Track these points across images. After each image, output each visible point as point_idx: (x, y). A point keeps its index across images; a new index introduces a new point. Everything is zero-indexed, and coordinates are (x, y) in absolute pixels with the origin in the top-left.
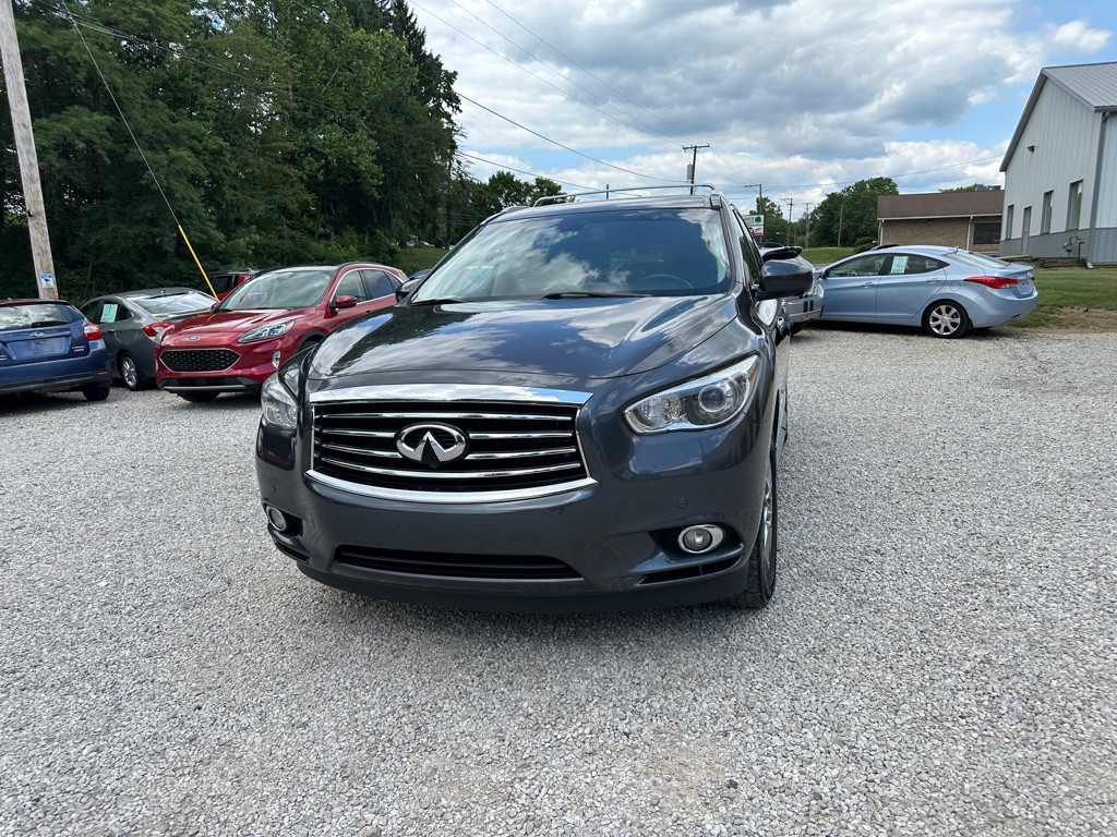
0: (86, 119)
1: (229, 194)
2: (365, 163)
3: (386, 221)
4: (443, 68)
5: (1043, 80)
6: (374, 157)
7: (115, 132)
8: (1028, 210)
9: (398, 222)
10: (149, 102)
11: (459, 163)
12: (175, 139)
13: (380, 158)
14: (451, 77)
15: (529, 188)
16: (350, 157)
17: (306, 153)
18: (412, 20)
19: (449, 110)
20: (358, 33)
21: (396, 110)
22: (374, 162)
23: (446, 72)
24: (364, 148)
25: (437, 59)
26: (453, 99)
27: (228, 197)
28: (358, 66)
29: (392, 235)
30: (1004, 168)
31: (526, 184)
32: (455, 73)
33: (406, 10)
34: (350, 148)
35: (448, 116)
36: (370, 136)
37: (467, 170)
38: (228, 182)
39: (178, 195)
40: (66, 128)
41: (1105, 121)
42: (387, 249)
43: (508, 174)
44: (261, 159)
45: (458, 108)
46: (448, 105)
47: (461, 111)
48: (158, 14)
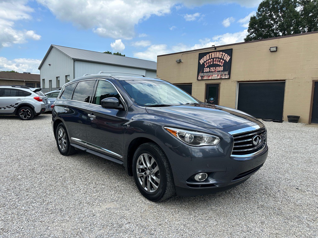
5: (52, 47)
8: (50, 81)
30: (40, 68)
41: (74, 62)
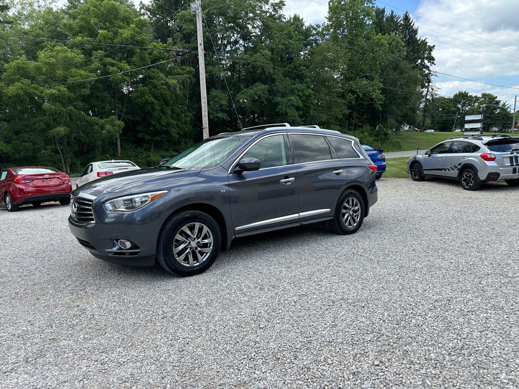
0: (259, 87)
1: (312, 112)
2: (376, 94)
3: (385, 120)
4: (428, 44)
6: (381, 91)
7: (270, 92)
9: (391, 121)
10: (283, 78)
11: (433, 89)
12: (292, 92)
13: (383, 91)
14: (431, 49)
15: (477, 98)
16: (369, 92)
17: (349, 92)
18: (412, 24)
19: (428, 64)
20: (378, 36)
21: (396, 68)
22: (381, 94)
23: (429, 46)
24: (376, 88)
25: (425, 40)
26: (431, 59)
27: (311, 114)
28: (377, 51)
29: (388, 126)
31: (476, 97)
32: (434, 46)
33: (409, 20)
34: (369, 88)
35: (427, 68)
36: (380, 82)
37: (437, 92)
38: (312, 108)
39: (289, 115)
40: (252, 91)
42: (384, 133)
43: (465, 92)
44: (327, 97)
45: (433, 63)
46: (429, 62)
47: (435, 64)
48: (289, 43)
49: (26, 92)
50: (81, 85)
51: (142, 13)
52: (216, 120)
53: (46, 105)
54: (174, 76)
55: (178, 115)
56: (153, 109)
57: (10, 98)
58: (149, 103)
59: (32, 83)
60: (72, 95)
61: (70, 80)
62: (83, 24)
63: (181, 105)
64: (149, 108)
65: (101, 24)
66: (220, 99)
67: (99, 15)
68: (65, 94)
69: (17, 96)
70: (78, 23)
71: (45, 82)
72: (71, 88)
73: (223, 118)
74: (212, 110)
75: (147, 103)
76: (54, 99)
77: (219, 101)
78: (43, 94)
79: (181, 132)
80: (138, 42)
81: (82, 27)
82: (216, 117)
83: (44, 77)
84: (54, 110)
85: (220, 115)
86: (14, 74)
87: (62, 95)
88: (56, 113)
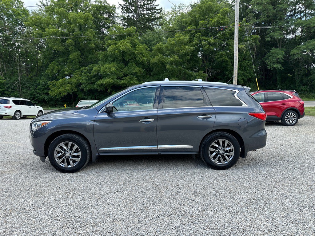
49: (159, 61)
50: (186, 54)
51: (233, 5)
52: (272, 69)
53: (168, 66)
54: (244, 43)
55: (245, 68)
56: (227, 65)
57: (153, 64)
58: (225, 61)
59: (163, 55)
60: (181, 60)
61: (181, 52)
62: (192, 19)
63: (248, 61)
64: (224, 64)
65: (202, 17)
66: (277, 55)
67: (201, 12)
68: (177, 60)
69: (156, 63)
70: (190, 19)
71: (169, 54)
72: (181, 57)
73: (278, 68)
74: (270, 62)
75: (223, 61)
76: (171, 63)
77: (277, 56)
78: (167, 61)
79: (246, 79)
80: (221, 24)
81: (192, 21)
82: (272, 67)
83: (169, 51)
84: (171, 69)
85: (275, 66)
86: (156, 51)
87: (176, 61)
88: (172, 71)
